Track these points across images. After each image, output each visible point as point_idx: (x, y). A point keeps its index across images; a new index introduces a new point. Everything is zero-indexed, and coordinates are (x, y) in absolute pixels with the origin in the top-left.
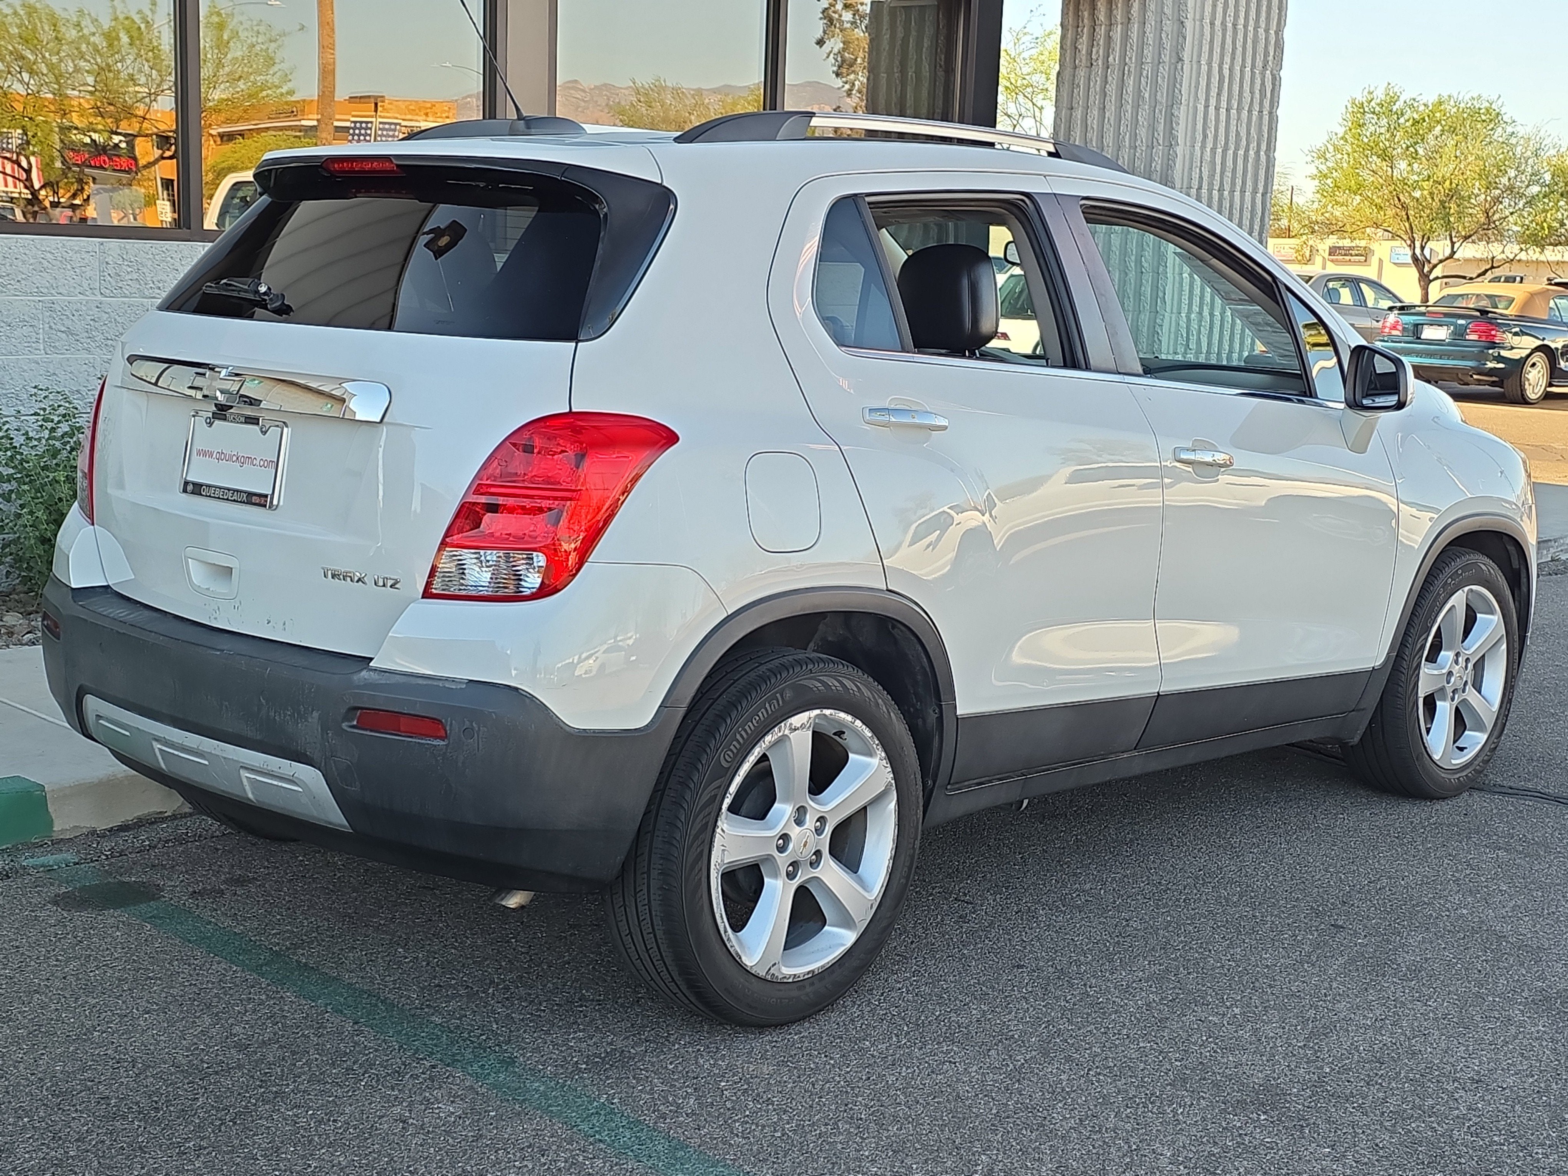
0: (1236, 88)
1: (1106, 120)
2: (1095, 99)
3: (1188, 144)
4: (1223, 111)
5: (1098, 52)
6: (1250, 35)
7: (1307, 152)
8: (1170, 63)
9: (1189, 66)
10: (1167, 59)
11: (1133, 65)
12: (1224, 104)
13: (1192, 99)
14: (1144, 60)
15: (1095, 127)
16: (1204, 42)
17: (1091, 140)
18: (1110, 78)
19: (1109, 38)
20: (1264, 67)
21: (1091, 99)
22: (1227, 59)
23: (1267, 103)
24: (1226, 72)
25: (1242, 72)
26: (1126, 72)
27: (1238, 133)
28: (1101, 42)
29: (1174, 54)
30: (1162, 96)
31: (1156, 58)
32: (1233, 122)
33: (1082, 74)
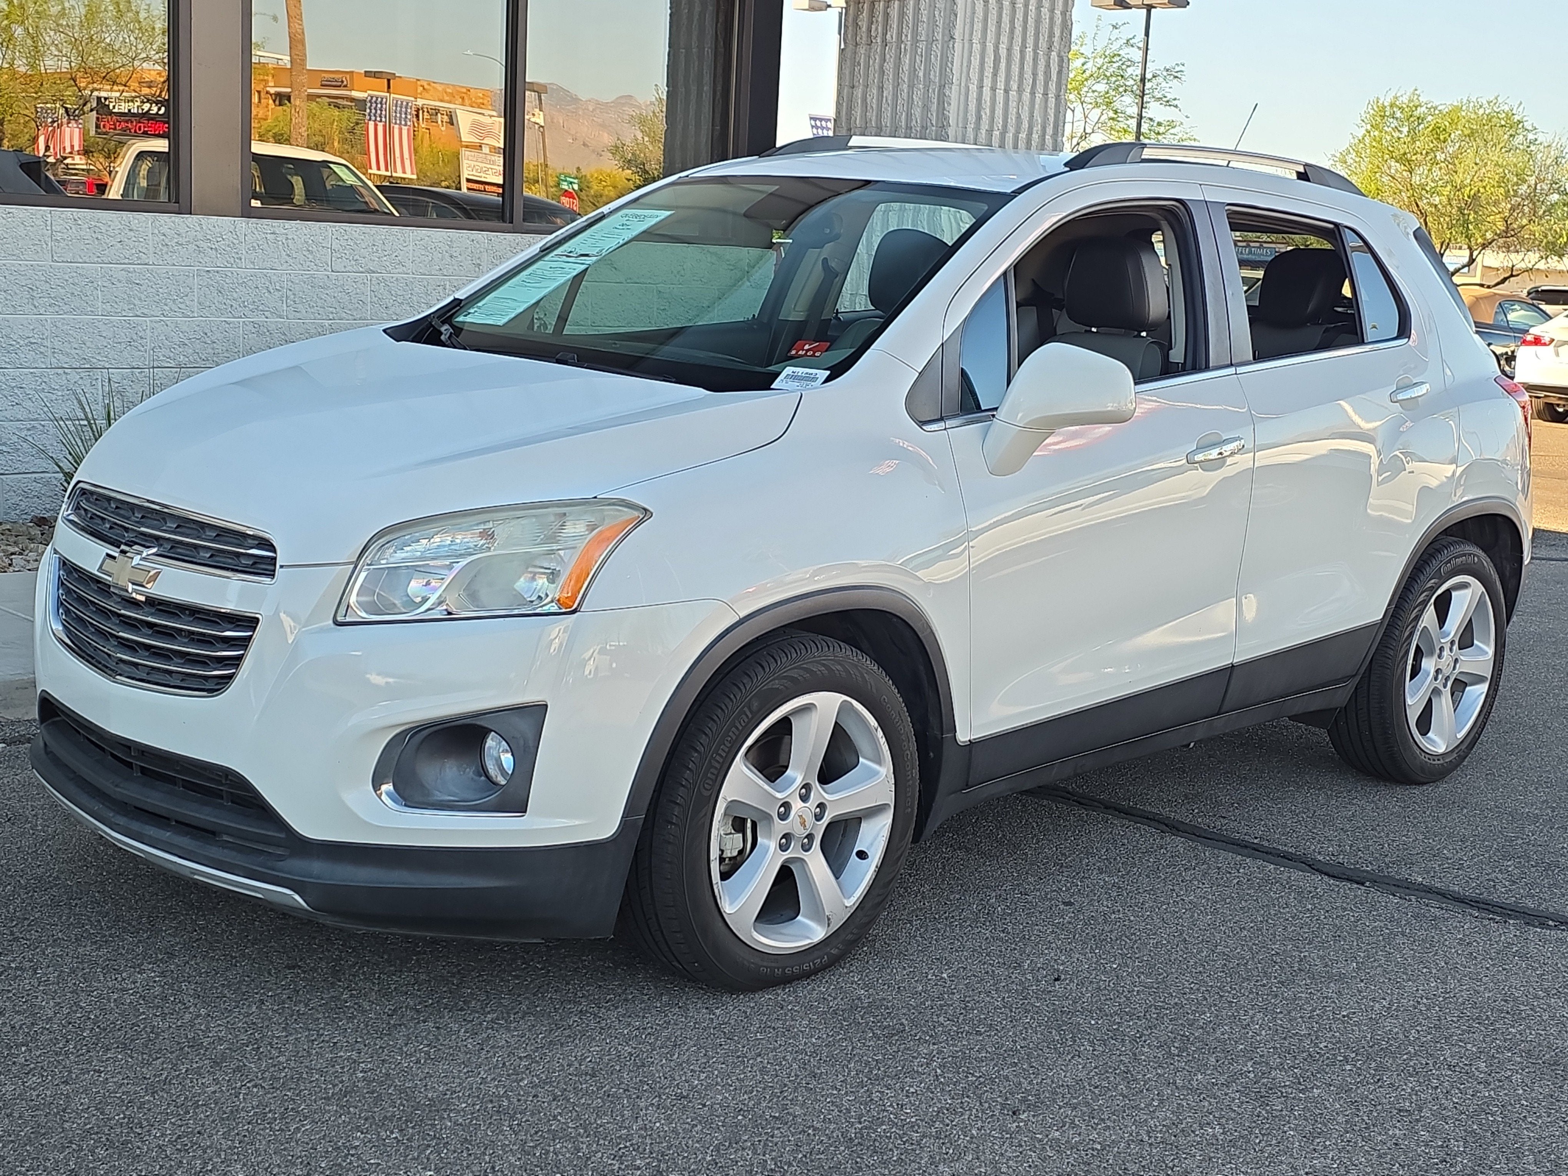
0: (1015, 69)
1: (884, 99)
2: (874, 77)
3: (960, 125)
4: (1000, 93)
5: (877, 29)
6: (1032, 14)
7: (1330, 156)
8: (944, 42)
9: (961, 45)
10: (940, 37)
11: (909, 43)
12: (1001, 85)
13: (964, 80)
14: (918, 38)
15: (874, 106)
16: (976, 20)
17: (871, 120)
18: (888, 56)
19: (887, 16)
20: (1050, 48)
21: (871, 77)
22: (1004, 39)
23: (1052, 87)
24: (1003, 52)
25: (1022, 52)
26: (903, 50)
27: (1019, 116)
28: (880, 19)
29: (947, 32)
30: (935, 76)
31: (931, 36)
32: (1013, 104)
33: (863, 51)
